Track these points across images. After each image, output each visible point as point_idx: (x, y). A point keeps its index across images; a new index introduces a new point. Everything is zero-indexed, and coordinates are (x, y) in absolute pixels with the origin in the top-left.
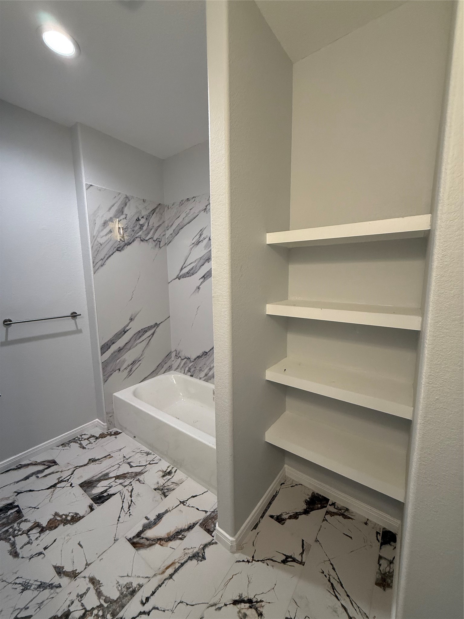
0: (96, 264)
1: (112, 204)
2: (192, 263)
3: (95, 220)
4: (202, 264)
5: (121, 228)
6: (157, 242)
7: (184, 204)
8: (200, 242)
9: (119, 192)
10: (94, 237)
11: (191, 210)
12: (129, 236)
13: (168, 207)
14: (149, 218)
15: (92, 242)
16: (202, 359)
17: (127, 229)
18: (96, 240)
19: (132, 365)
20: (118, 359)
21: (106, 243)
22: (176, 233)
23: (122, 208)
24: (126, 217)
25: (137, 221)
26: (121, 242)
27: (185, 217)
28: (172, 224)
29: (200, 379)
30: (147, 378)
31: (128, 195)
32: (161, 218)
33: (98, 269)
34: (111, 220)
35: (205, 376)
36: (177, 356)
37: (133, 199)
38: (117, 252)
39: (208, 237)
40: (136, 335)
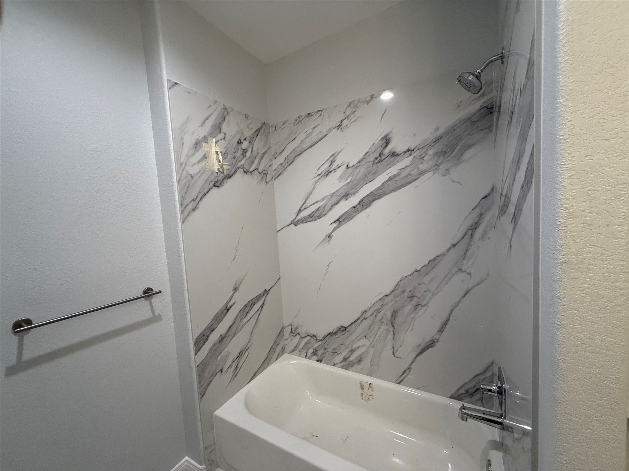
0: (186, 207)
1: (206, 116)
2: (317, 202)
3: (182, 138)
4: (335, 203)
5: (219, 152)
6: (262, 175)
7: (302, 122)
8: (331, 172)
9: (217, 100)
10: (181, 164)
11: (314, 128)
12: (229, 165)
13: (275, 128)
14: (253, 141)
15: (178, 173)
16: (337, 336)
17: (226, 154)
18: (185, 170)
19: (237, 359)
20: (219, 355)
21: (199, 174)
22: (290, 161)
23: (220, 123)
24: (225, 138)
25: (239, 144)
26: (219, 173)
27: (305, 139)
28: (283, 151)
29: (334, 365)
30: (257, 374)
31: (227, 105)
32: (266, 142)
33: (188, 215)
34: (205, 139)
35: (342, 361)
36: (294, 332)
37: (232, 112)
38: (215, 190)
39: (346, 164)
40: (242, 312)
